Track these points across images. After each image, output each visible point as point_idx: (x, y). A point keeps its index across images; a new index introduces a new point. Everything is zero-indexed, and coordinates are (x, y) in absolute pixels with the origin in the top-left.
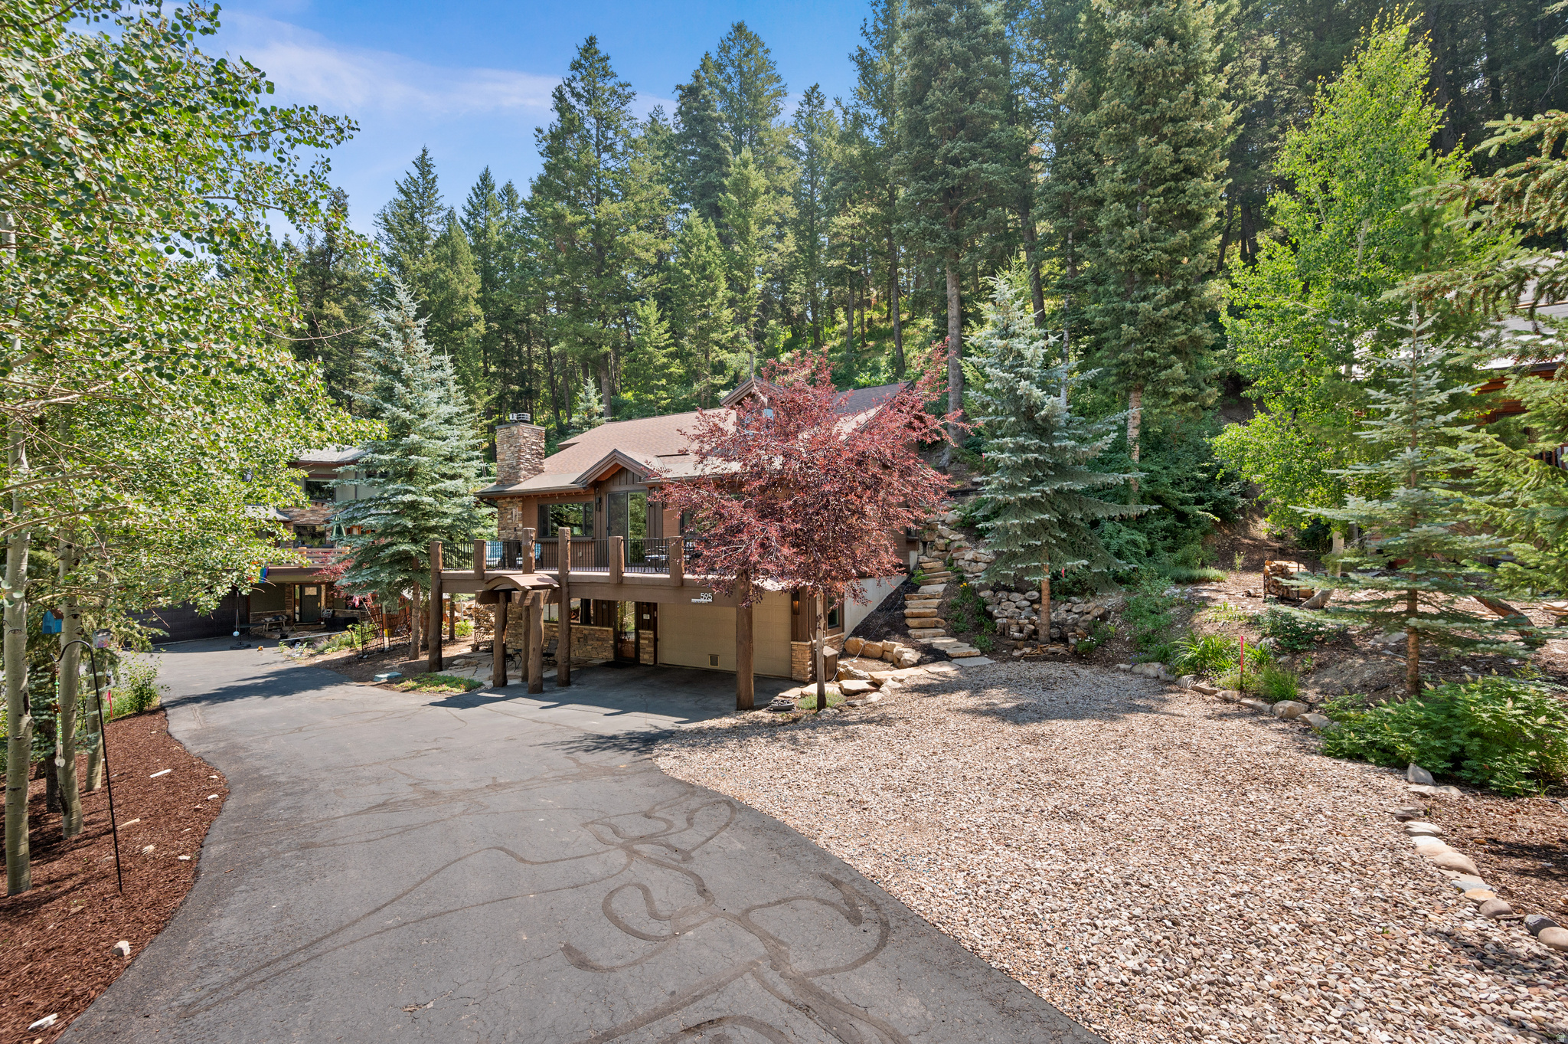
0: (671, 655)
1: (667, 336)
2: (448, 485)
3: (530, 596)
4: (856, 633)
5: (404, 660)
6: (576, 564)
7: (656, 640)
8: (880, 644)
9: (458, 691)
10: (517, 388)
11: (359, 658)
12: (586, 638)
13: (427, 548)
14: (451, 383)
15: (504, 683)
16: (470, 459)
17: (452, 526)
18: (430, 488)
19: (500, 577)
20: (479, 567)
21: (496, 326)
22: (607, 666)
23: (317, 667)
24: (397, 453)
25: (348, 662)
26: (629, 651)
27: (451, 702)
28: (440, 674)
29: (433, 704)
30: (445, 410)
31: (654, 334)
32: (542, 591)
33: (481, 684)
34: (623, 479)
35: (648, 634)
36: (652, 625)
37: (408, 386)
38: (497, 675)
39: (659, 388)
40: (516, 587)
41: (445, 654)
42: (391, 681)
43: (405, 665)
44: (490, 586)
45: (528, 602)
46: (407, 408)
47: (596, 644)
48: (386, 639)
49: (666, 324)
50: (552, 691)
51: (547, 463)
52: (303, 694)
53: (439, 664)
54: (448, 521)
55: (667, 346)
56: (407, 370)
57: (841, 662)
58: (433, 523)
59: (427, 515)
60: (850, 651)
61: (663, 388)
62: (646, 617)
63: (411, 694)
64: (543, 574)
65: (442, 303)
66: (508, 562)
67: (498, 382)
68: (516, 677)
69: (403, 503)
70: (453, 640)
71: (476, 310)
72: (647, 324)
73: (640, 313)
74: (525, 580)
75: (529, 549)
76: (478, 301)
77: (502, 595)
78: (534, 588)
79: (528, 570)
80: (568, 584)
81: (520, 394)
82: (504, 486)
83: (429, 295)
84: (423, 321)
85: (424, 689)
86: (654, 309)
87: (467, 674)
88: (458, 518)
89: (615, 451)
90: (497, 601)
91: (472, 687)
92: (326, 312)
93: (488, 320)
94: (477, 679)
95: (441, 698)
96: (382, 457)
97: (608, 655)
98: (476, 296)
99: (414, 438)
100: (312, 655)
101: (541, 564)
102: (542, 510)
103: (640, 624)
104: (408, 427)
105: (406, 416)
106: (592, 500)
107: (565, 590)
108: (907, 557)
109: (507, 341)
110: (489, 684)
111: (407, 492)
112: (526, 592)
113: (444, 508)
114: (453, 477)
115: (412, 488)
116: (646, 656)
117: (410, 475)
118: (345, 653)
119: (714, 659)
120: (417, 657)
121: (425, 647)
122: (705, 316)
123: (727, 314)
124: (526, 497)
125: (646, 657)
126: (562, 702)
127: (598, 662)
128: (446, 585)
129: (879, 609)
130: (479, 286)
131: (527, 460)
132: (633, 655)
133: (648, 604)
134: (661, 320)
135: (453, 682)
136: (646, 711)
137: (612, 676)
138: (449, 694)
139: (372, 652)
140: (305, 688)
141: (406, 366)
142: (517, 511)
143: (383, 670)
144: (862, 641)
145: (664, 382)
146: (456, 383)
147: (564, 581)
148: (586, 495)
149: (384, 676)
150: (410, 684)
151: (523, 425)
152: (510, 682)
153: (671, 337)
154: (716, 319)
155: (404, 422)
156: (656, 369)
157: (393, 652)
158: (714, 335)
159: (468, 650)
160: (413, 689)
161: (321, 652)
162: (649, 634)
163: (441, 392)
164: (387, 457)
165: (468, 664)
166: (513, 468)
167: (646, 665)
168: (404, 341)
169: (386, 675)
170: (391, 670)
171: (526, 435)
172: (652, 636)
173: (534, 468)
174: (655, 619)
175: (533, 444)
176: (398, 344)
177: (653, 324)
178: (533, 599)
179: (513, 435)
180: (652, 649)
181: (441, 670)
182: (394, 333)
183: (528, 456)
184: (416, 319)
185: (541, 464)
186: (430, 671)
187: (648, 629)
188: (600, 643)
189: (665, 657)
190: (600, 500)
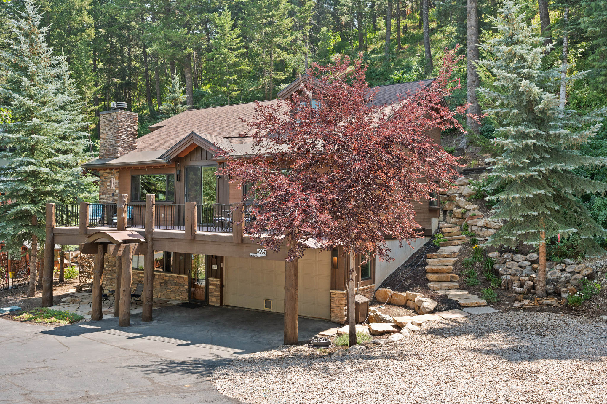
0: (233, 299)
1: (238, 40)
2: (62, 158)
3: (122, 248)
4: (385, 284)
5: (24, 297)
6: (160, 223)
7: (222, 286)
8: (404, 294)
9: (64, 323)
10: (118, 81)
12: (166, 283)
13: (43, 208)
14: (66, 78)
15: (100, 318)
16: (79, 138)
17: (63, 191)
18: (47, 160)
19: (99, 232)
20: (83, 225)
21: (103, 31)
22: (184, 305)
24: (22, 133)
26: (200, 295)
27: (57, 332)
28: (51, 308)
29: (44, 332)
30: (61, 99)
31: (228, 38)
32: (132, 245)
33: (82, 318)
34: (199, 155)
35: (216, 281)
36: (219, 274)
37: (32, 80)
38: (94, 311)
39: (231, 82)
40: (111, 241)
41: (55, 293)
42: (13, 313)
43: (24, 301)
44: (91, 240)
45: (120, 253)
46: (31, 97)
47: (175, 288)
48: (10, 280)
49: (238, 31)
50: (137, 325)
51: (139, 142)
53: (50, 301)
54: (60, 187)
55: (239, 48)
56: (32, 68)
57: (372, 308)
58: (48, 188)
59: (44, 182)
60: (379, 299)
61: (235, 82)
62: (215, 267)
63: (27, 324)
64: (132, 230)
65: (62, 14)
66: (106, 220)
67: (104, 76)
68: (110, 313)
69: (26, 172)
70: (62, 282)
71: (88, 19)
72: (223, 30)
73: (217, 21)
74: (119, 236)
75: (123, 210)
76: (89, 12)
77: (100, 247)
78: (125, 241)
79: (121, 228)
80: (153, 239)
81: (121, 86)
82: (105, 159)
83: (52, 7)
84: (45, 29)
85: (38, 320)
86: (229, 18)
87: (71, 309)
88: (68, 185)
89: (193, 133)
90: (96, 252)
91: (75, 320)
93: (97, 27)
94: (79, 313)
95: (51, 328)
96: (11, 136)
97: (184, 297)
98: (88, 8)
99: (36, 121)
101: (132, 223)
102: (134, 180)
103: (209, 273)
104: (32, 112)
105: (31, 103)
106: (174, 172)
107: (150, 244)
108: (430, 223)
109: (112, 43)
110: (88, 318)
111: (29, 163)
112: (118, 245)
113: (58, 177)
114: (65, 152)
115: (33, 161)
116: (214, 299)
117: (32, 150)
119: (268, 303)
120: (33, 295)
121: (40, 287)
122: (270, 24)
123: (287, 22)
124: (122, 169)
125: (214, 300)
126: (145, 334)
127: (175, 303)
128: (57, 238)
129: (405, 266)
131: (123, 139)
132: (203, 298)
133: (216, 257)
134: (234, 27)
135: (60, 315)
136: (211, 343)
137: (186, 314)
138: (57, 325)
141: (31, 65)
142: (114, 180)
143: (7, 304)
144: (389, 291)
145: (235, 77)
146: (70, 77)
147: (149, 237)
148: (169, 168)
149: (7, 309)
150: (27, 316)
151: (121, 111)
152: (105, 317)
153: (241, 41)
154: (278, 27)
155: (28, 108)
156: (229, 66)
157: (15, 290)
158: (277, 40)
159: (74, 290)
160: (29, 320)
162: (217, 281)
163: (59, 84)
164: (14, 136)
165: (73, 302)
166: (112, 145)
167: (213, 306)
168: (31, 45)
169: (9, 309)
170: (13, 304)
171: (123, 119)
172: (219, 283)
173: (129, 146)
174: (222, 269)
175: (129, 126)
176: (25, 47)
177: (227, 30)
178: (125, 250)
179: (113, 119)
180: (218, 294)
181: (52, 305)
182: (22, 38)
183: (124, 136)
184: (39, 27)
185: (135, 142)
186: (43, 306)
187: (216, 277)
188: (177, 287)
189: (231, 300)
190: (180, 172)
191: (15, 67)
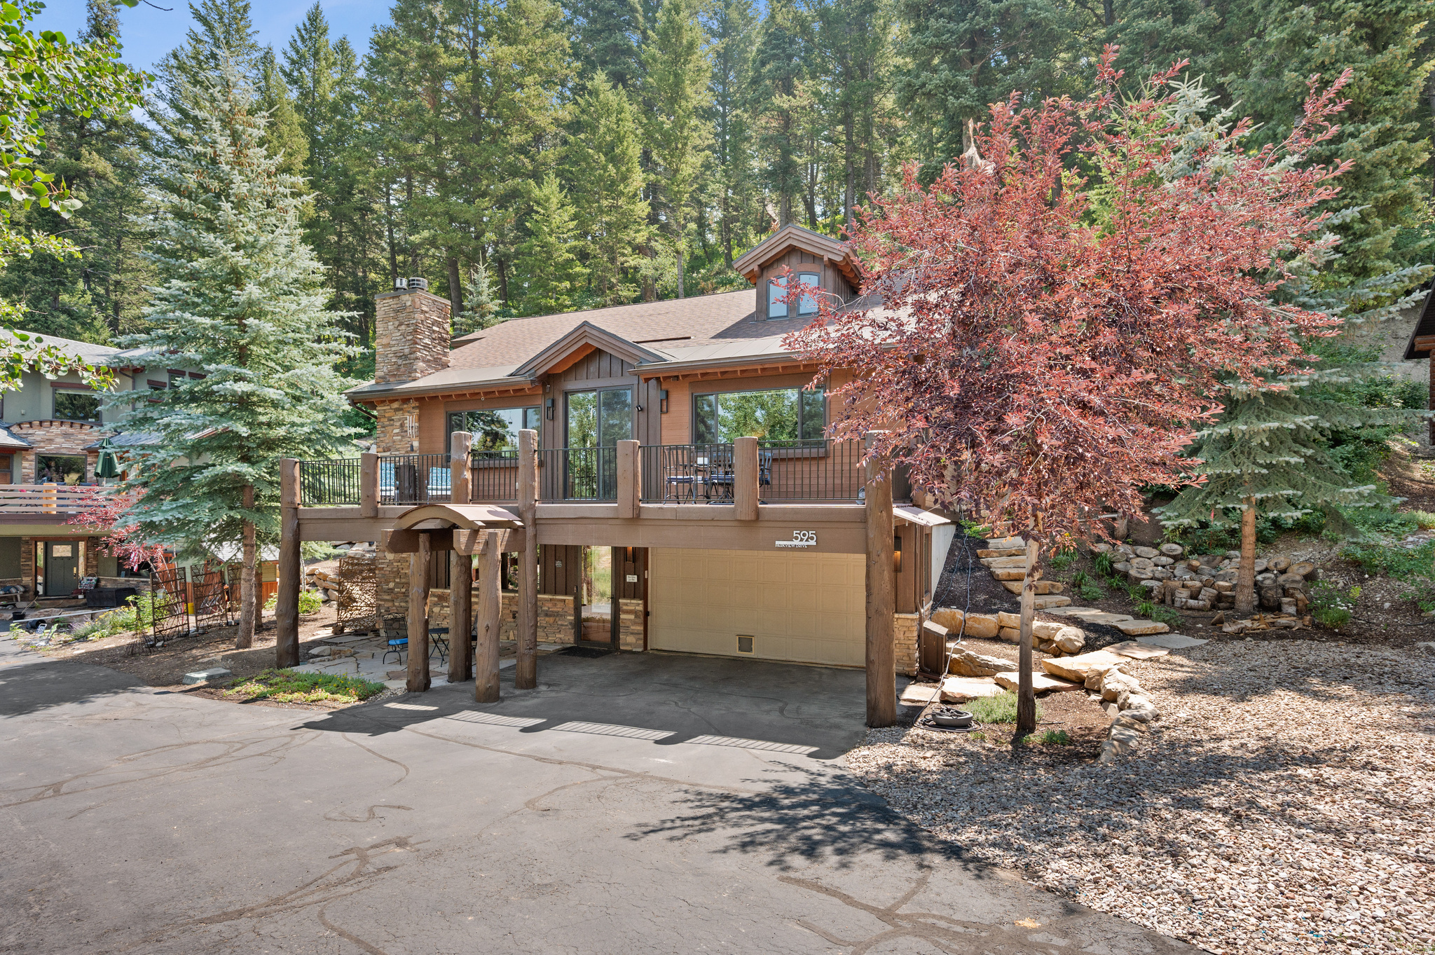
0: (671, 636)
3: (484, 534)
5: (228, 649)
7: (646, 614)
9: (347, 701)
11: (149, 646)
13: (272, 472)
15: (426, 686)
19: (426, 507)
20: (368, 500)
22: (567, 653)
23: (77, 661)
25: (131, 652)
26: (602, 631)
27: (338, 722)
28: (298, 669)
29: (310, 725)
31: (556, 221)
32: (500, 531)
33: (380, 688)
34: (593, 368)
35: (632, 605)
36: (640, 591)
38: (406, 672)
42: (215, 685)
43: (233, 657)
44: (403, 524)
45: (479, 548)
47: (545, 621)
48: (190, 618)
49: (570, 210)
50: (513, 697)
51: (453, 356)
52: (55, 710)
53: (294, 654)
55: (572, 238)
56: (240, 186)
57: (950, 645)
62: (632, 579)
63: (261, 707)
72: (546, 207)
73: (536, 193)
74: (476, 515)
75: (463, 465)
77: (425, 538)
78: (489, 524)
79: (462, 501)
80: (536, 522)
82: (388, 383)
85: (282, 697)
87: (346, 671)
89: (584, 325)
90: (415, 549)
91: (369, 693)
95: (321, 715)
97: (568, 638)
99: (253, 291)
100: (66, 643)
103: (620, 591)
106: (540, 402)
107: (530, 532)
110: (397, 687)
111: (240, 378)
112: (475, 531)
115: (248, 374)
116: (631, 639)
117: (242, 356)
118: (125, 639)
119: (745, 643)
120: (248, 644)
124: (428, 399)
125: (629, 641)
127: (552, 648)
128: (307, 529)
131: (426, 346)
132: (608, 638)
133: (633, 550)
134: (563, 204)
135: (330, 684)
137: (593, 670)
138: (332, 707)
139: (169, 638)
140: (59, 699)
142: (410, 421)
143: (196, 664)
144: (957, 612)
147: (529, 516)
148: (537, 390)
149: (201, 677)
150: (255, 688)
151: (420, 293)
153: (576, 228)
155: (234, 267)
156: (557, 266)
157: (203, 636)
158: (625, 234)
159: (328, 632)
160: (262, 697)
161: (83, 638)
162: (636, 605)
164: (205, 321)
165: (336, 655)
166: (405, 357)
167: (631, 652)
169: (204, 674)
170: (211, 664)
171: (425, 308)
172: (641, 608)
173: (436, 360)
174: (646, 581)
175: (435, 323)
176: (224, 144)
178: (487, 543)
179: (404, 308)
180: (641, 628)
181: (297, 664)
183: (427, 341)
185: (445, 354)
186: (280, 667)
187: (634, 597)
188: (551, 620)
189: (663, 639)
190: (553, 401)
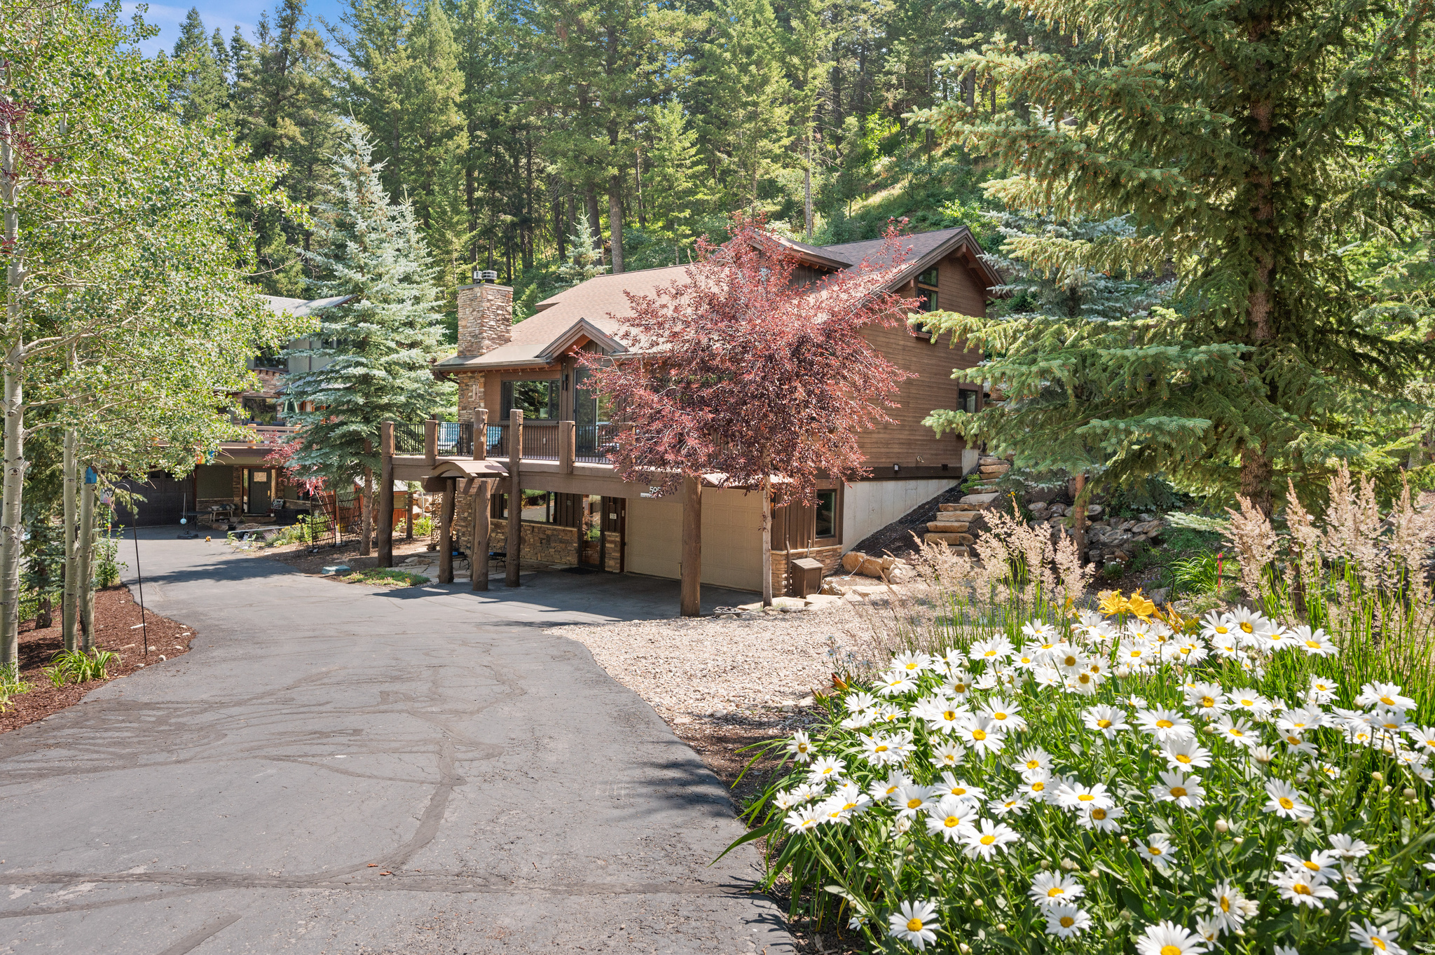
0: (639, 562)
1: (693, 151)
2: (404, 355)
3: (478, 482)
4: (858, 548)
5: (355, 555)
6: (528, 452)
7: (623, 544)
8: (880, 561)
9: (403, 585)
10: (509, 218)
11: (309, 551)
12: (548, 539)
13: (378, 429)
14: (412, 232)
15: (450, 581)
16: (431, 324)
17: (407, 405)
18: (383, 360)
19: (446, 462)
20: (430, 453)
21: (483, 135)
22: (570, 571)
23: (267, 558)
24: (350, 319)
25: (297, 555)
26: (594, 555)
27: (393, 594)
28: (388, 569)
29: (376, 594)
30: (404, 267)
31: (678, 146)
32: (489, 480)
33: (427, 580)
34: (590, 352)
35: (614, 536)
36: (620, 526)
37: (362, 243)
38: (443, 571)
39: (680, 222)
40: (463, 474)
41: (395, 552)
42: (339, 573)
43: (355, 560)
44: (437, 473)
45: (473, 490)
46: (361, 269)
47: (560, 546)
48: (338, 535)
49: (693, 135)
50: (498, 590)
51: (515, 331)
52: (252, 580)
53: (388, 560)
54: (402, 399)
55: (694, 164)
56: (361, 226)
58: (385, 400)
59: (381, 390)
60: (848, 567)
61: (687, 222)
62: (613, 516)
63: (357, 585)
64: (493, 461)
65: (415, 113)
66: (466, 445)
67: (486, 210)
68: (464, 576)
69: (355, 376)
70: (409, 538)
71: (457, 118)
72: (668, 133)
73: (659, 120)
74: (471, 466)
75: (480, 432)
76: (460, 106)
77: (449, 482)
78: (481, 475)
79: (479, 457)
80: (519, 474)
81: (513, 224)
82: (466, 358)
84: (378, 166)
85: (370, 581)
86: (676, 116)
87: (417, 571)
88: (414, 395)
89: (582, 320)
90: (444, 490)
91: (418, 582)
92: (280, 132)
93: (472, 129)
94: (425, 575)
95: (386, 590)
96: (333, 326)
97: (572, 560)
98: (458, 100)
99: (365, 304)
100: (261, 548)
101: (498, 450)
102: (506, 390)
103: (606, 525)
104: (362, 290)
105: (358, 277)
106: (558, 377)
107: (515, 479)
108: (959, 458)
109: (497, 155)
110: (435, 581)
111: (358, 364)
112: (471, 480)
113: (398, 382)
114: (412, 345)
115: (364, 360)
117: (362, 345)
118: (294, 547)
120: (367, 553)
121: (375, 544)
122: (752, 117)
123: (781, 114)
124: (489, 373)
125: (612, 564)
126: (503, 599)
127: (559, 567)
128: (397, 472)
129: (901, 522)
130: (463, 86)
131: (491, 327)
132: (597, 562)
133: (615, 500)
134: (686, 129)
135: (399, 577)
138: (393, 587)
139: (323, 547)
140: (255, 576)
141: (360, 221)
142: (477, 389)
143: (332, 563)
144: (862, 556)
145: (687, 213)
146: (418, 230)
147: (515, 469)
148: (551, 371)
149: (332, 569)
150: (356, 576)
151: (488, 286)
152: (456, 580)
153: (699, 152)
154: (766, 121)
155: (356, 285)
156: (679, 195)
157: (345, 547)
158: (763, 144)
159: (423, 550)
160: (359, 581)
161: (271, 545)
162: (616, 536)
163: (401, 243)
164: (338, 326)
165: (420, 563)
166: (475, 336)
167: (611, 573)
168: (359, 191)
169: (334, 568)
170: (341, 563)
171: (490, 297)
172: (618, 539)
173: (499, 337)
174: (623, 519)
175: (502, 308)
176: (352, 196)
177: (675, 134)
178: (480, 487)
179: (476, 297)
180: (618, 555)
181: (391, 566)
182: (347, 183)
183: (492, 323)
184: (371, 164)
185: (508, 331)
186: (379, 566)
187: (615, 531)
188: (563, 546)
189: (635, 564)
190: (567, 377)
191: (341, 225)
